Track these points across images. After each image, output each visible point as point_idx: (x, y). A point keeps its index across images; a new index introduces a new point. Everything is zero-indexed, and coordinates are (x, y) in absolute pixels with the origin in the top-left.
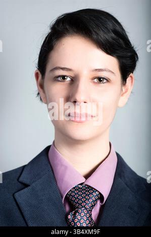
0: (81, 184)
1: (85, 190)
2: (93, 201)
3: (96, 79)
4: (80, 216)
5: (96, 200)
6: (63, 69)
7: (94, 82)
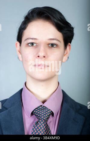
0: (41, 106)
1: (43, 109)
2: (48, 115)
3: (50, 45)
4: (41, 123)
5: (50, 115)
6: (32, 39)
7: (49, 47)
